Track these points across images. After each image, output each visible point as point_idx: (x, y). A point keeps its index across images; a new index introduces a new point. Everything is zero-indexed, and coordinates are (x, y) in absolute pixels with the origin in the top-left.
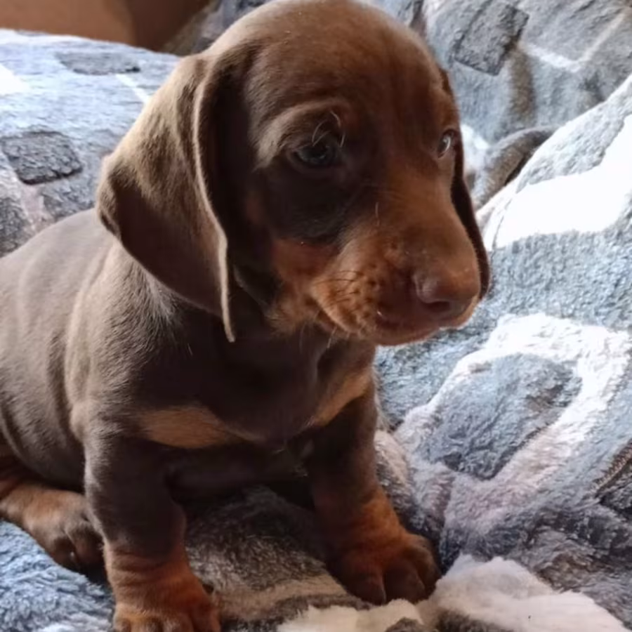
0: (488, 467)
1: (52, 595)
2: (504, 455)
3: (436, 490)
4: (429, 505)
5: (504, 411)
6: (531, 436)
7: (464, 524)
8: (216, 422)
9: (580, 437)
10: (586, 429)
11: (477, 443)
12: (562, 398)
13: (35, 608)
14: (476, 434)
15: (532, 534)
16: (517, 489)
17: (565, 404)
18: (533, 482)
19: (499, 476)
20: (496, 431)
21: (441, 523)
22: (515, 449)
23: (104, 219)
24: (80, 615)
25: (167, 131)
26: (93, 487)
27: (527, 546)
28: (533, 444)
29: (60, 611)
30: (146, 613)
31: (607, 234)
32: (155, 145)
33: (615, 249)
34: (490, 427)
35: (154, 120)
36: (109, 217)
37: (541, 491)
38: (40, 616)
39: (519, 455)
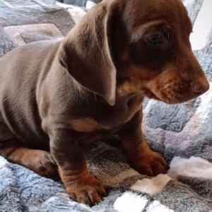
0: (179, 128)
1: (47, 188)
2: (184, 123)
3: (160, 137)
4: (159, 141)
5: (179, 110)
6: (190, 117)
7: (174, 147)
8: (96, 123)
9: (206, 116)
10: (207, 114)
11: (173, 120)
12: (196, 104)
13: (44, 192)
14: (171, 117)
15: (203, 148)
16: (191, 134)
17: (197, 106)
18: (196, 132)
19: (184, 130)
20: (178, 116)
21: (164, 147)
22: (187, 121)
23: (61, 62)
24: (59, 193)
25: (90, 31)
26: (54, 148)
27: (202, 152)
28: (192, 120)
29: (52, 192)
30: (79, 189)
31: (203, 50)
32: (85, 36)
33: (207, 55)
34: (175, 115)
35: (85, 27)
36: (63, 61)
37: (200, 134)
38: (46, 195)
39: (189, 123)
